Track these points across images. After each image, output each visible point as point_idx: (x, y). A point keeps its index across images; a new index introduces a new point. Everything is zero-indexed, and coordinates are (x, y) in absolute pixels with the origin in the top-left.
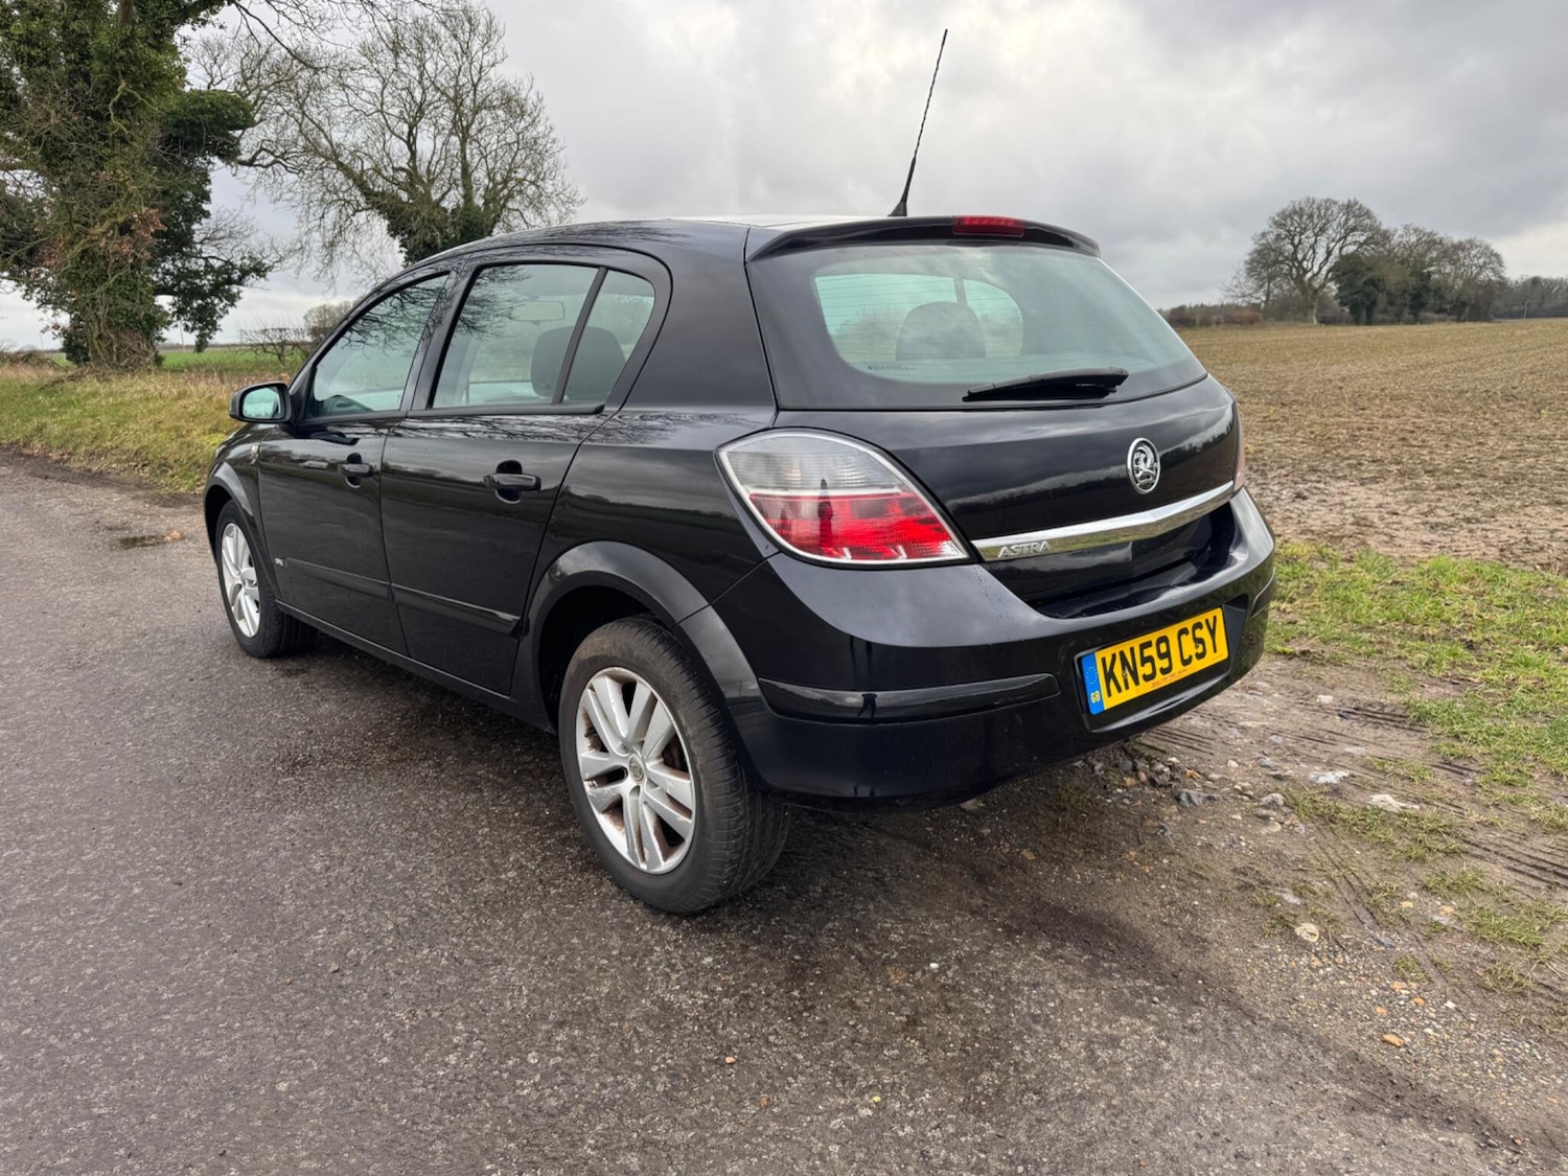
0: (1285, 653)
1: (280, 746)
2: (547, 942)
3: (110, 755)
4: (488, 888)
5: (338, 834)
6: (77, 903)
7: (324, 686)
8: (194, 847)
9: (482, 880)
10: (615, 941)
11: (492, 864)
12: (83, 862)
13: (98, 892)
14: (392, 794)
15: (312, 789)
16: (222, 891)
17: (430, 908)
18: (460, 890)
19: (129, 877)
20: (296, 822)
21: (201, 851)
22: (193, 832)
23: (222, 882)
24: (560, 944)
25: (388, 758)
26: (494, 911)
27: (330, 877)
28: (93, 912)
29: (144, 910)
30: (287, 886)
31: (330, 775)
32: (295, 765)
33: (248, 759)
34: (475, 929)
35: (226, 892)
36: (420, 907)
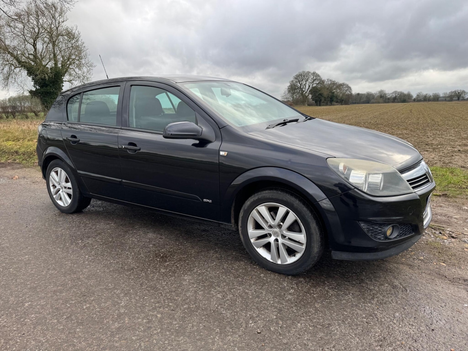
0: (437, 195)
1: (149, 252)
2: (337, 315)
3: (84, 262)
4: (290, 297)
5: (213, 282)
6: (140, 324)
7: (140, 228)
8: (162, 295)
9: (284, 294)
10: (359, 312)
11: (280, 287)
12: (122, 306)
13: (143, 319)
14: (212, 265)
15: (181, 266)
16: (194, 311)
17: (280, 307)
18: (281, 299)
19: (149, 310)
20: (191, 280)
21: (166, 296)
22: (154, 288)
23: (189, 308)
24: (343, 315)
25: (195, 252)
26: (304, 306)
27: (228, 300)
28: (151, 327)
29: (171, 323)
30: (216, 306)
31: (181, 260)
32: (164, 258)
33: (142, 257)
34: (306, 314)
35: (197, 312)
36: (276, 307)
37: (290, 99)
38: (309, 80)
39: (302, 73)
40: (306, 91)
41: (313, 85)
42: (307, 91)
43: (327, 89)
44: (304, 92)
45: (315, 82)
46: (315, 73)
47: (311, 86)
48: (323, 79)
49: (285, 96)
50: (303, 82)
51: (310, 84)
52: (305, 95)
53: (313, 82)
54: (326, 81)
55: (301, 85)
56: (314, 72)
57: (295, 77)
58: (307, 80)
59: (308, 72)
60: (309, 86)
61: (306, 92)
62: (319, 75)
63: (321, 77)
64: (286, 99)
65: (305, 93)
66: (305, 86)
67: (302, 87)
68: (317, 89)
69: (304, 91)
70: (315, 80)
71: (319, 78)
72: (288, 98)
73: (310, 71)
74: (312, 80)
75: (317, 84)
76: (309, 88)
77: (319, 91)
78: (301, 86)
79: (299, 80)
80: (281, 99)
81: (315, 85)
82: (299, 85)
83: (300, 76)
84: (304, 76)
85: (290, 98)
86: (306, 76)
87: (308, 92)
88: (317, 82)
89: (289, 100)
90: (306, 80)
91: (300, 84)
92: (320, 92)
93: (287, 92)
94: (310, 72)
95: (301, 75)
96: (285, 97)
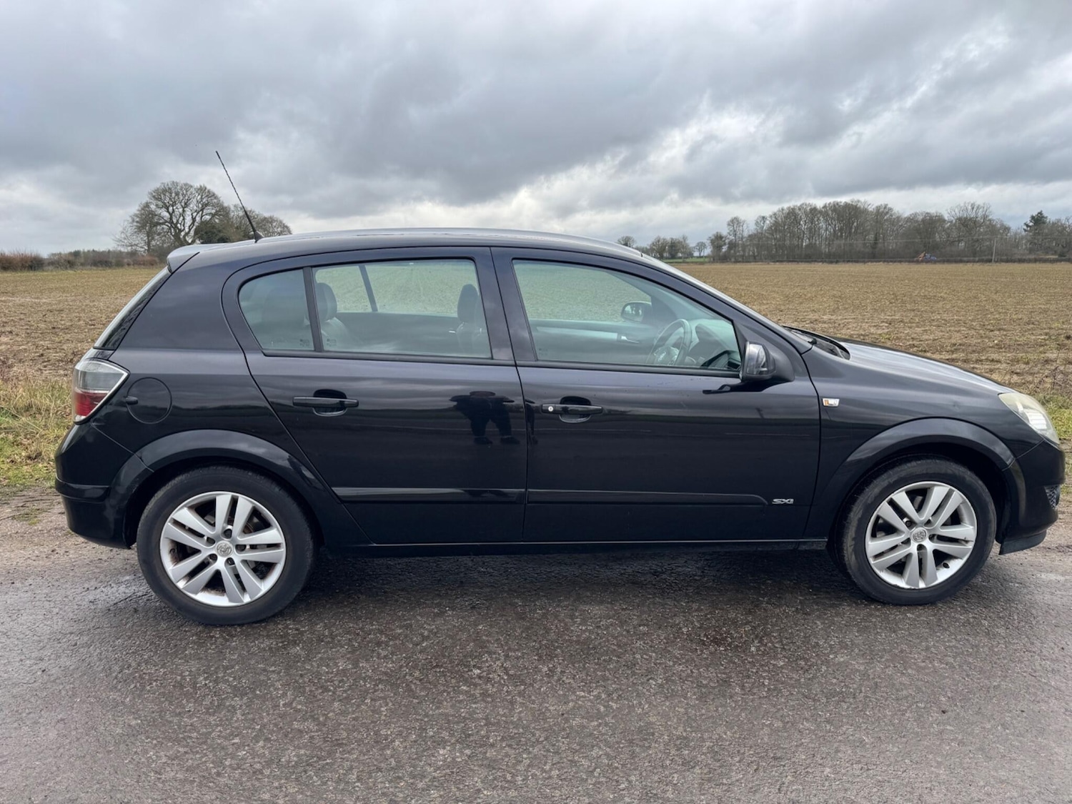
37: (141, 247)
38: (191, 206)
39: (170, 186)
40: (187, 230)
41: (202, 217)
42: (190, 230)
43: (237, 228)
44: (183, 234)
45: (209, 211)
46: (206, 188)
47: (198, 219)
48: (225, 205)
49: (125, 239)
50: (177, 208)
51: (195, 214)
52: (185, 240)
53: (202, 210)
54: (232, 208)
55: (171, 215)
56: (201, 186)
57: (154, 194)
58: (186, 205)
59: (186, 185)
60: (194, 220)
61: (187, 234)
62: (214, 194)
63: (221, 199)
64: (129, 248)
65: (184, 236)
66: (182, 218)
67: (175, 221)
68: (214, 227)
69: (181, 231)
70: (207, 205)
71: (215, 201)
72: (136, 245)
73: (192, 184)
74: (200, 206)
75: (213, 215)
76: (193, 223)
77: (220, 231)
78: (171, 218)
79: (165, 203)
80: (116, 246)
81: (208, 217)
82: (167, 215)
83: (167, 194)
84: (177, 194)
85: (140, 245)
86: (183, 194)
87: (192, 232)
88: (213, 211)
89: (139, 249)
90: (183, 204)
91: (168, 212)
92: (221, 234)
93: (130, 231)
94: (191, 187)
95: (170, 191)
96: (126, 241)
